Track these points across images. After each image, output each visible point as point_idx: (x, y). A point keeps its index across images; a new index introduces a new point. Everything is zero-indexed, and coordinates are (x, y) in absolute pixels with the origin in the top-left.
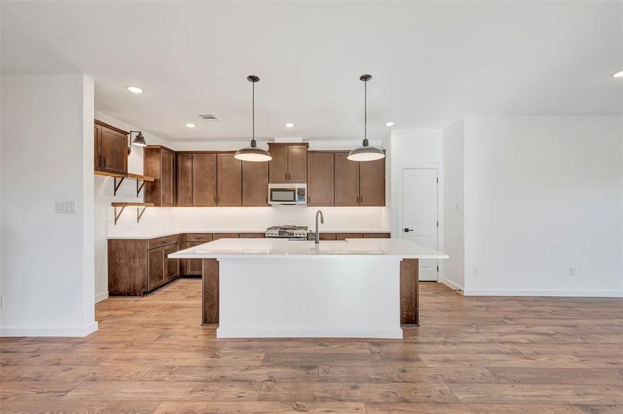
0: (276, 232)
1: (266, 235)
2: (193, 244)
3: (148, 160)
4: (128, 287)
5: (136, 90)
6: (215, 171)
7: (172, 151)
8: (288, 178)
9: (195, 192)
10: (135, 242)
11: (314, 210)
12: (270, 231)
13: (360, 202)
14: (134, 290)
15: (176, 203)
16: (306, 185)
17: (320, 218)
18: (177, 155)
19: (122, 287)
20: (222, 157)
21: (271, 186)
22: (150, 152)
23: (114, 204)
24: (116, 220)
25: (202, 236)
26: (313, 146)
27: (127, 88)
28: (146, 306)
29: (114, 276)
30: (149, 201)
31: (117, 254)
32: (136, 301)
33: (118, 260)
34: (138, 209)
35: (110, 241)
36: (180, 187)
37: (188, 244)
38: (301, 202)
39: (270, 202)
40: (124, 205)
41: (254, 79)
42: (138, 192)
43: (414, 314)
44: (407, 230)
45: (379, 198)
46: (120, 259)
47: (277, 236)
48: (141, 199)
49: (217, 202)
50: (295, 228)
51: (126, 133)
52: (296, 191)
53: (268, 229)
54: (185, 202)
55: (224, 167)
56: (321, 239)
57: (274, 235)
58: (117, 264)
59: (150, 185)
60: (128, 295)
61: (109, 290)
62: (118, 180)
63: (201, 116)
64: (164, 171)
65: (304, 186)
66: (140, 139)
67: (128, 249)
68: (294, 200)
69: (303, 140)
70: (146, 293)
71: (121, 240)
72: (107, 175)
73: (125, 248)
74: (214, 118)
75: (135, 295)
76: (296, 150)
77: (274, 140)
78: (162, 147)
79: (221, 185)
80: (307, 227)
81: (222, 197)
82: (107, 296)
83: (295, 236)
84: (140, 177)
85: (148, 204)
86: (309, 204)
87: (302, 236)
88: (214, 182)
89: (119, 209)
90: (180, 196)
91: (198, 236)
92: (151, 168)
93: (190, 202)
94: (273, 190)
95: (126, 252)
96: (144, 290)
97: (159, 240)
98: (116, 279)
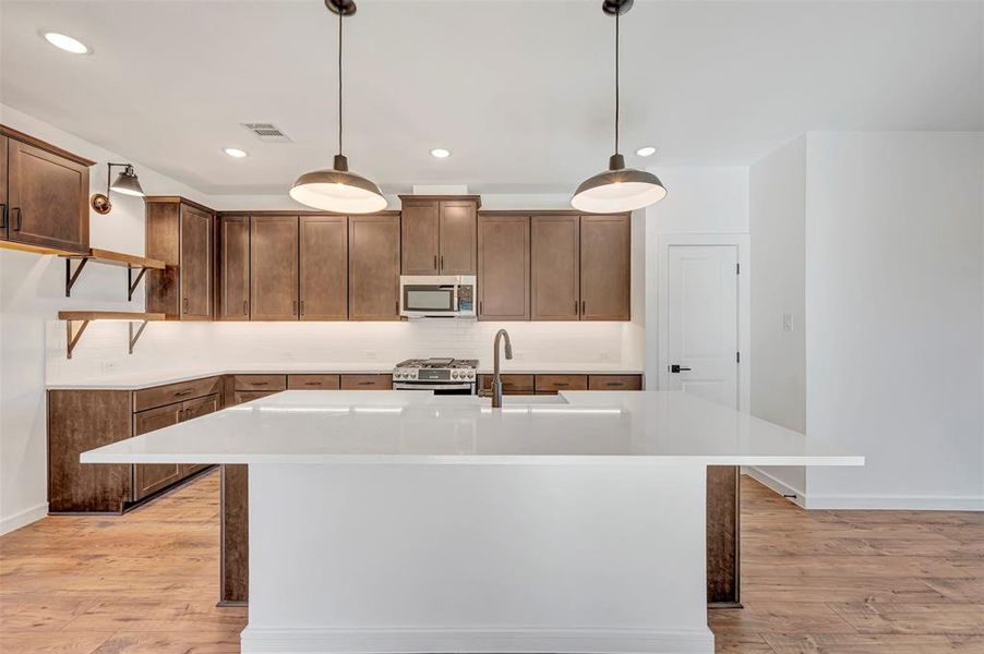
0: (416, 372)
1: (395, 379)
2: (248, 396)
3: (155, 225)
4: (90, 494)
6: (295, 250)
7: (210, 212)
8: (439, 266)
9: (254, 292)
10: (106, 395)
11: (492, 328)
12: (402, 371)
13: (580, 312)
14: (104, 500)
15: (217, 313)
16: (475, 277)
17: (503, 348)
18: (219, 218)
19: (79, 493)
20: (310, 223)
21: (405, 280)
22: (158, 209)
23: (62, 315)
24: (70, 347)
25: (265, 379)
26: (490, 203)
27: (41, 33)
28: (117, 542)
29: (61, 467)
30: (158, 308)
31: (68, 422)
32: (104, 524)
33: (69, 435)
34: (131, 324)
35: (52, 395)
36: (225, 282)
37: (237, 395)
38: (463, 313)
39: (403, 312)
40: (86, 316)
42: (131, 289)
43: (728, 577)
44: (676, 369)
45: (619, 305)
46: (73, 431)
47: (416, 379)
48: (138, 305)
49: (298, 312)
50: (454, 363)
51: (87, 163)
52: (456, 289)
53: (398, 366)
54: (237, 311)
55: (313, 241)
56: (505, 392)
57: (410, 379)
58: (67, 441)
59: (158, 276)
60: (91, 511)
61: (49, 500)
62: (75, 263)
63: (250, 126)
64: (187, 249)
65: (470, 280)
66: (128, 179)
67: (91, 412)
68: (451, 309)
69: (469, 191)
70: (129, 506)
71: (77, 391)
72: (44, 253)
73: (85, 409)
74: (277, 133)
75: (107, 510)
76: (456, 211)
77: (412, 191)
78: (184, 201)
79: (308, 278)
80: (476, 361)
81: (309, 303)
82: (45, 513)
83: (452, 379)
84: (137, 259)
85: (152, 315)
86: (481, 315)
87: (467, 379)
88: (294, 272)
89: (77, 325)
90: (225, 300)
91: (258, 380)
92: (162, 242)
93: (246, 312)
94: (408, 288)
95: (87, 416)
96: (125, 499)
97: (165, 390)
98: (65, 476)
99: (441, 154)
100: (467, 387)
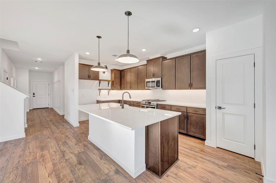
0: (145, 102)
1: (141, 103)
5: (88, 53)
6: (130, 76)
13: (191, 86)
15: (121, 89)
16: (161, 78)
18: (122, 71)
22: (112, 71)
23: (99, 89)
24: (99, 94)
27: (85, 53)
39: (146, 88)
41: (99, 37)
42: (108, 85)
44: (220, 108)
48: (110, 88)
49: (131, 88)
52: (156, 81)
55: (133, 73)
57: (144, 104)
68: (155, 87)
78: (114, 69)
79: (132, 81)
81: (132, 86)
83: (151, 104)
86: (163, 88)
87: (155, 105)
88: (130, 80)
90: (122, 86)
93: (124, 88)
94: (147, 82)
99: (144, 50)
100: (154, 107)
